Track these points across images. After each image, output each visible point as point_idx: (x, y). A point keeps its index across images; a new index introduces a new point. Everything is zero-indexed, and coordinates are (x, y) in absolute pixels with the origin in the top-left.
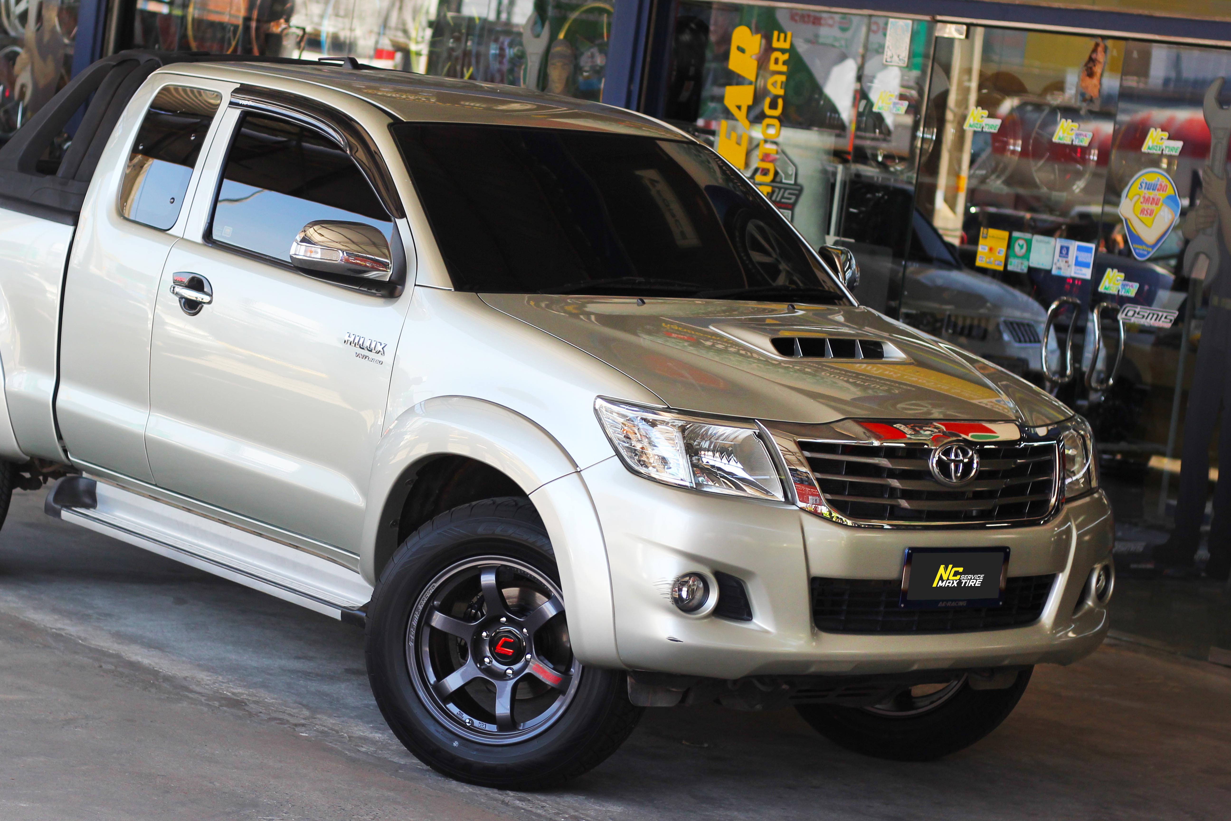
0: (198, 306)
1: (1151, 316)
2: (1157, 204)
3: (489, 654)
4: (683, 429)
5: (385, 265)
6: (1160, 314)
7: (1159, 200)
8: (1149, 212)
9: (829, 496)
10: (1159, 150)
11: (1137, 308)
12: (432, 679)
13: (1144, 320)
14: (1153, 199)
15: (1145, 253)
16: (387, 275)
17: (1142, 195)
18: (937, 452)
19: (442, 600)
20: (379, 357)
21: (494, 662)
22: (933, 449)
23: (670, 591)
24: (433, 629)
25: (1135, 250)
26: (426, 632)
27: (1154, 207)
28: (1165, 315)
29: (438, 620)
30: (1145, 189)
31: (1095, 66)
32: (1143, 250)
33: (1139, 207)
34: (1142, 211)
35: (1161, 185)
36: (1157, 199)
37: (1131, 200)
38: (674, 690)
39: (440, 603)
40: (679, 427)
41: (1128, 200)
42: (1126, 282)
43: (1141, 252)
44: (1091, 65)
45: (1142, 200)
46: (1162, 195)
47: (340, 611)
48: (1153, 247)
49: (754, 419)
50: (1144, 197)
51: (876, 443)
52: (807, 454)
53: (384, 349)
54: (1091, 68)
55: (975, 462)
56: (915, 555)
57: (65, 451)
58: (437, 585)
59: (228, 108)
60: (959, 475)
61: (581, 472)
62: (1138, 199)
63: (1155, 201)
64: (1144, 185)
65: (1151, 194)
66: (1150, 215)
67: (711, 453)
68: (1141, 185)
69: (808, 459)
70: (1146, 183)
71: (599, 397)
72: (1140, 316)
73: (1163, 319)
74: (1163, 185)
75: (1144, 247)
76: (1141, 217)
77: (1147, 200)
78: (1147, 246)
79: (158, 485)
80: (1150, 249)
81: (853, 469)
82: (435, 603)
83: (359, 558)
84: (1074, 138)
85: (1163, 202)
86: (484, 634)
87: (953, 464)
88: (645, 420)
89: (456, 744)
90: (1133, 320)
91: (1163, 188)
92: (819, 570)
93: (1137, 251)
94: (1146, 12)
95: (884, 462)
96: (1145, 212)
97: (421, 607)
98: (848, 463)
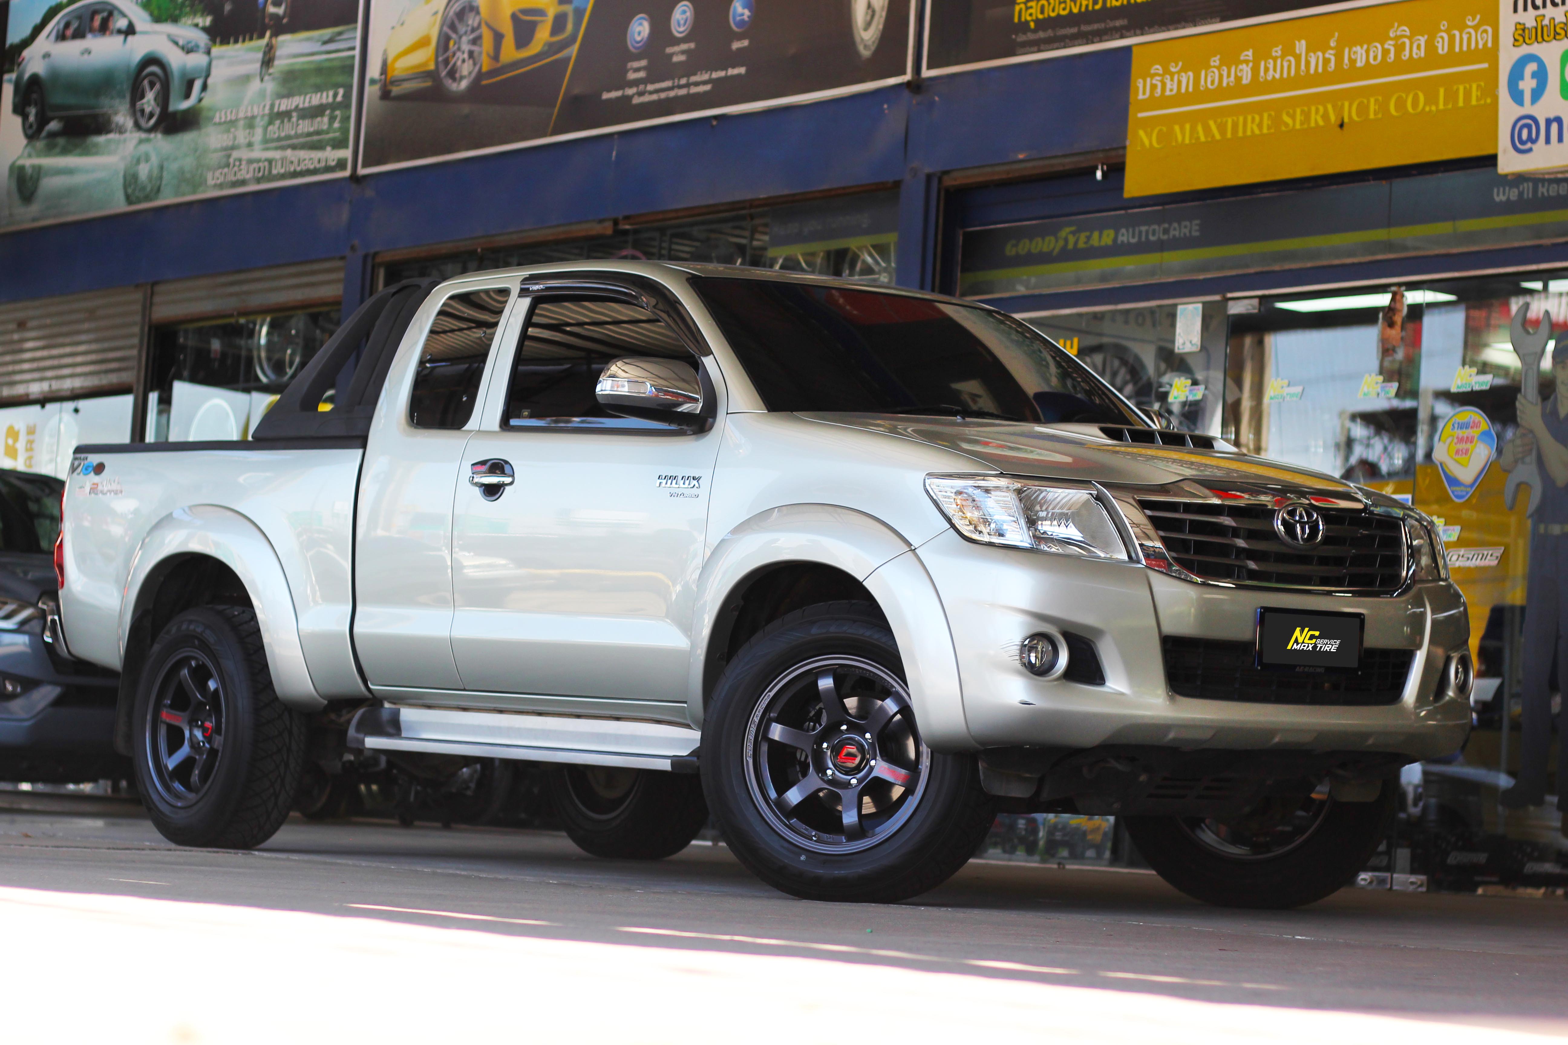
0: (501, 488)
1: (1475, 557)
2: (1471, 442)
3: (831, 765)
4: (1019, 492)
5: (696, 400)
6: (1486, 553)
7: (1473, 438)
8: (1464, 451)
9: (1174, 554)
10: (1469, 387)
11: (1461, 551)
12: (773, 794)
13: (1469, 561)
14: (1467, 438)
15: (1464, 493)
16: (698, 408)
17: (1455, 435)
18: (1282, 512)
19: (778, 712)
20: (695, 491)
21: (837, 773)
22: (1276, 510)
23: (1018, 652)
24: (772, 742)
25: (1453, 492)
26: (764, 748)
27: (1469, 445)
28: (1490, 553)
29: (777, 732)
30: (1458, 429)
31: (1394, 315)
32: (1462, 491)
33: (1454, 448)
34: (1457, 452)
35: (1474, 422)
36: (1472, 437)
37: (1445, 443)
38: (1028, 775)
39: (776, 715)
40: (1014, 490)
41: (1441, 443)
42: (1447, 527)
43: (1460, 493)
44: (1390, 314)
45: (1455, 440)
46: (1476, 432)
47: (670, 761)
48: (1472, 486)
49: (1090, 481)
50: (1457, 438)
51: (1216, 501)
52: (1149, 513)
53: (699, 482)
54: (1391, 318)
55: (1320, 523)
56: (1267, 615)
57: (365, 681)
58: (772, 694)
59: (519, 299)
60: (1306, 536)
61: (916, 550)
62: (1452, 440)
63: (1469, 440)
64: (1456, 426)
65: (1464, 433)
66: (1465, 454)
67: (1049, 522)
68: (1453, 425)
69: (1150, 518)
70: (1458, 423)
71: (930, 475)
72: (1465, 559)
73: (1489, 556)
74: (1476, 421)
75: (1462, 488)
76: (1458, 458)
77: (1461, 440)
78: (1466, 486)
79: (466, 688)
80: (1469, 489)
81: (1197, 527)
82: (772, 715)
83: (686, 705)
84: (1380, 391)
85: (1478, 439)
86: (825, 745)
87: (1298, 525)
88: (978, 487)
89: (803, 858)
90: (1457, 564)
91: (1476, 425)
92: (1169, 629)
93: (1456, 493)
94: (1443, 251)
95: (1227, 521)
96: (1460, 452)
97: (757, 720)
98: (1191, 521)
